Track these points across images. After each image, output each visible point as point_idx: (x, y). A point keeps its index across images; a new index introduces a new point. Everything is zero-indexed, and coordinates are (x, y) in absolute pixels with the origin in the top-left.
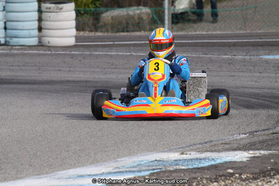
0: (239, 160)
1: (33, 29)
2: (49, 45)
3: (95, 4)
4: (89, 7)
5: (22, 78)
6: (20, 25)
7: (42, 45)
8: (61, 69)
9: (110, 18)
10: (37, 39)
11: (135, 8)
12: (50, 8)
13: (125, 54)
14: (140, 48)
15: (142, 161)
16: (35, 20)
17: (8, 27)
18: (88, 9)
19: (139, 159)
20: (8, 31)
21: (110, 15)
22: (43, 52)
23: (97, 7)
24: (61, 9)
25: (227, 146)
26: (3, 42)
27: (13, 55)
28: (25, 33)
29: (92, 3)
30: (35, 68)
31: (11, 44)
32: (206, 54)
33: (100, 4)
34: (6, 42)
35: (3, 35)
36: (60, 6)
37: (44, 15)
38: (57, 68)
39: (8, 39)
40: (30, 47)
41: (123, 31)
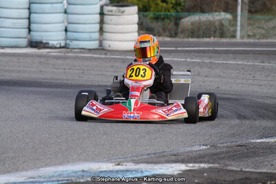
0: (169, 173)
1: (94, 32)
2: (109, 49)
3: (176, 9)
4: (169, 11)
5: (58, 82)
6: (81, 27)
7: (103, 49)
8: (104, 73)
9: (190, 24)
10: (98, 42)
11: (217, 13)
12: (112, 11)
13: (179, 59)
14: (202, 54)
15: (66, 171)
16: (96, 23)
17: (68, 29)
18: (169, 14)
19: (65, 169)
20: (68, 33)
21: (189, 20)
22: (98, 56)
23: (178, 12)
24: (123, 12)
25: (173, 158)
26: (63, 45)
27: (65, 58)
28: (86, 36)
29: (173, 7)
30: (78, 71)
31: (71, 47)
32: (263, 62)
33: (181, 9)
34: (66, 44)
35: (63, 37)
36: (123, 9)
37: (106, 18)
38: (101, 73)
39: (68, 42)
40: (90, 50)
41: (192, 37)
